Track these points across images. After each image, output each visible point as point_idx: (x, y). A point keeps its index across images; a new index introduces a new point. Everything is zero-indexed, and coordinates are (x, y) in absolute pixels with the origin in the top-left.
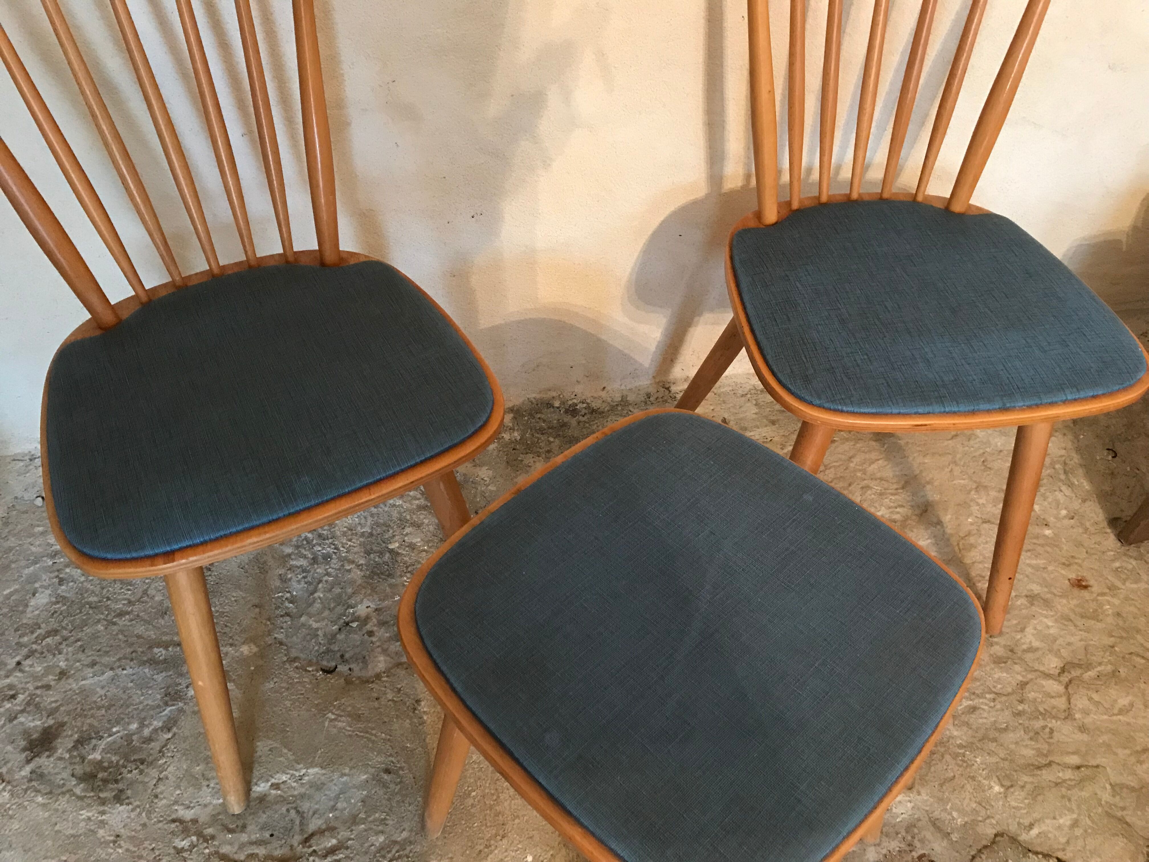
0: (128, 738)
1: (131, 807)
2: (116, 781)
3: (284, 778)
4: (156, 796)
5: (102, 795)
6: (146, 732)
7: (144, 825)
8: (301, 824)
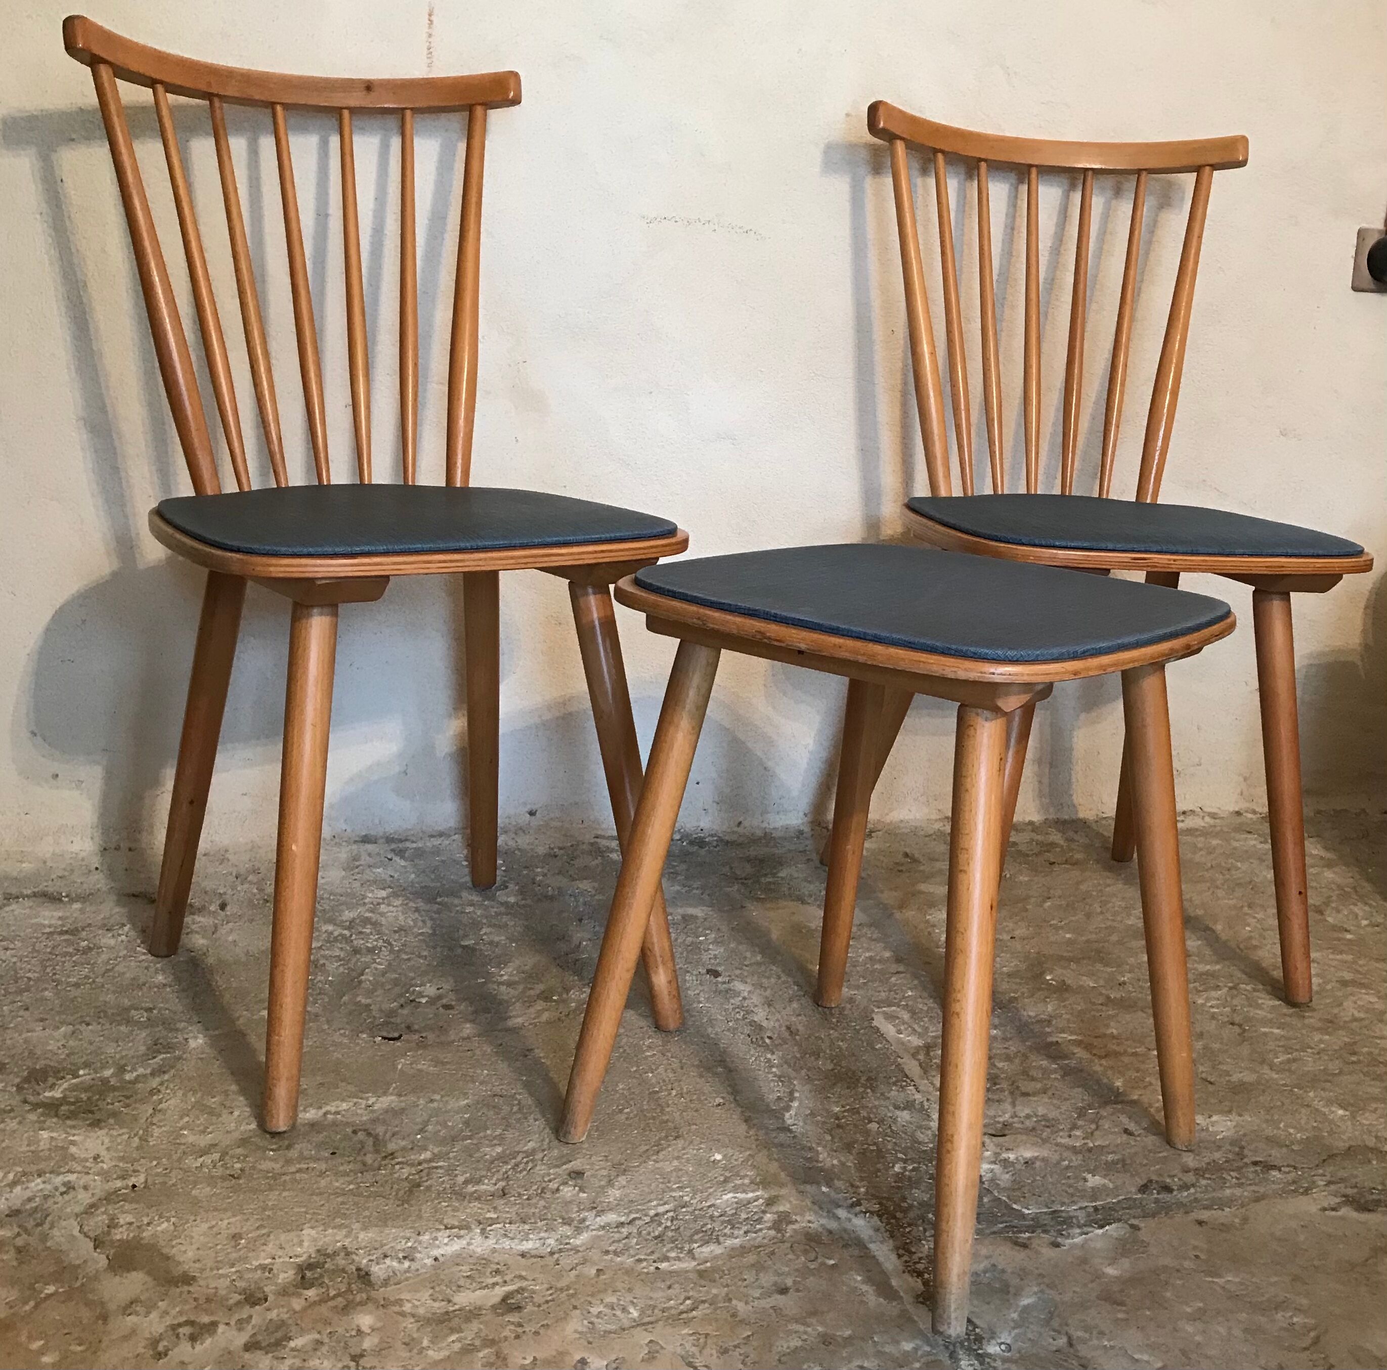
0: (104, 1080)
1: (114, 1133)
2: (91, 1112)
3: (345, 1106)
4: (153, 1124)
5: (70, 1122)
6: (129, 1076)
8: (377, 1145)
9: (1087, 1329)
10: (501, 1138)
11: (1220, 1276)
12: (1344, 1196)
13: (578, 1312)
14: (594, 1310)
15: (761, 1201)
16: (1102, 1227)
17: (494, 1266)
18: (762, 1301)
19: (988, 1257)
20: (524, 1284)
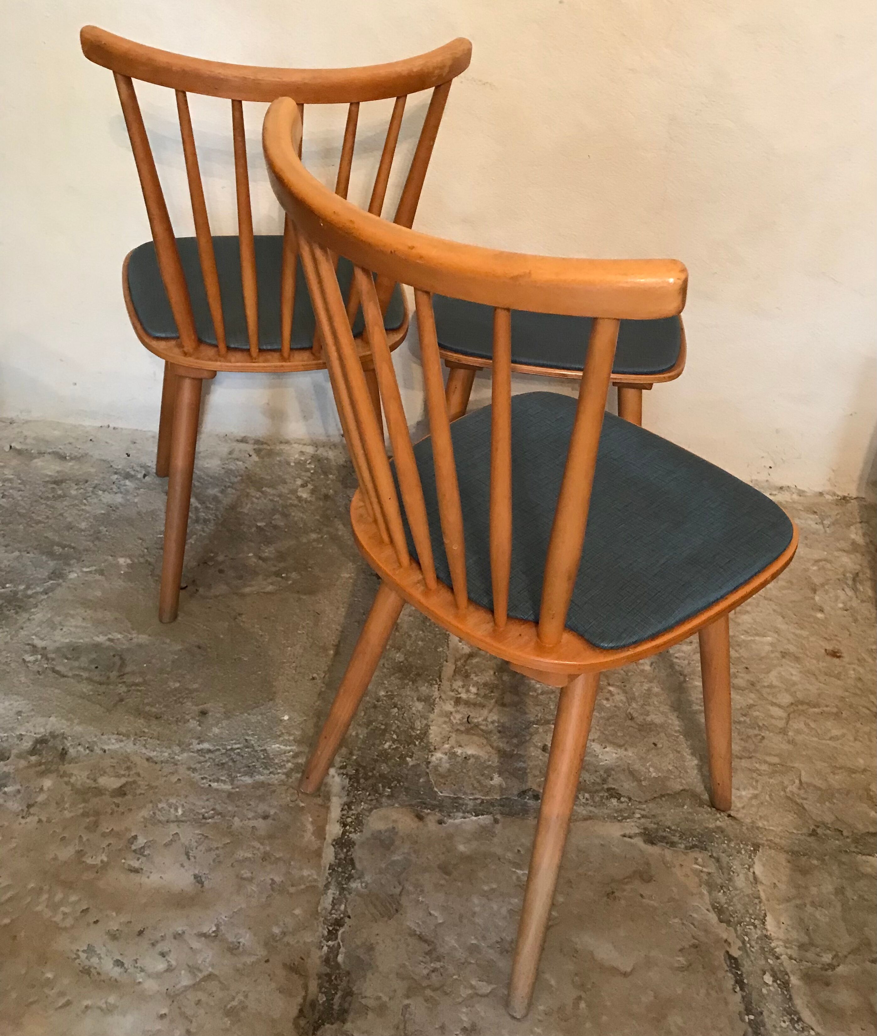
0: (16, 593)
3: (119, 636)
4: (22, 628)
6: (30, 592)
7: (6, 643)
8: (121, 666)
9: (416, 886)
11: (520, 868)
16: (476, 816)
17: (129, 764)
18: (251, 821)
19: (395, 821)
20: (137, 779)
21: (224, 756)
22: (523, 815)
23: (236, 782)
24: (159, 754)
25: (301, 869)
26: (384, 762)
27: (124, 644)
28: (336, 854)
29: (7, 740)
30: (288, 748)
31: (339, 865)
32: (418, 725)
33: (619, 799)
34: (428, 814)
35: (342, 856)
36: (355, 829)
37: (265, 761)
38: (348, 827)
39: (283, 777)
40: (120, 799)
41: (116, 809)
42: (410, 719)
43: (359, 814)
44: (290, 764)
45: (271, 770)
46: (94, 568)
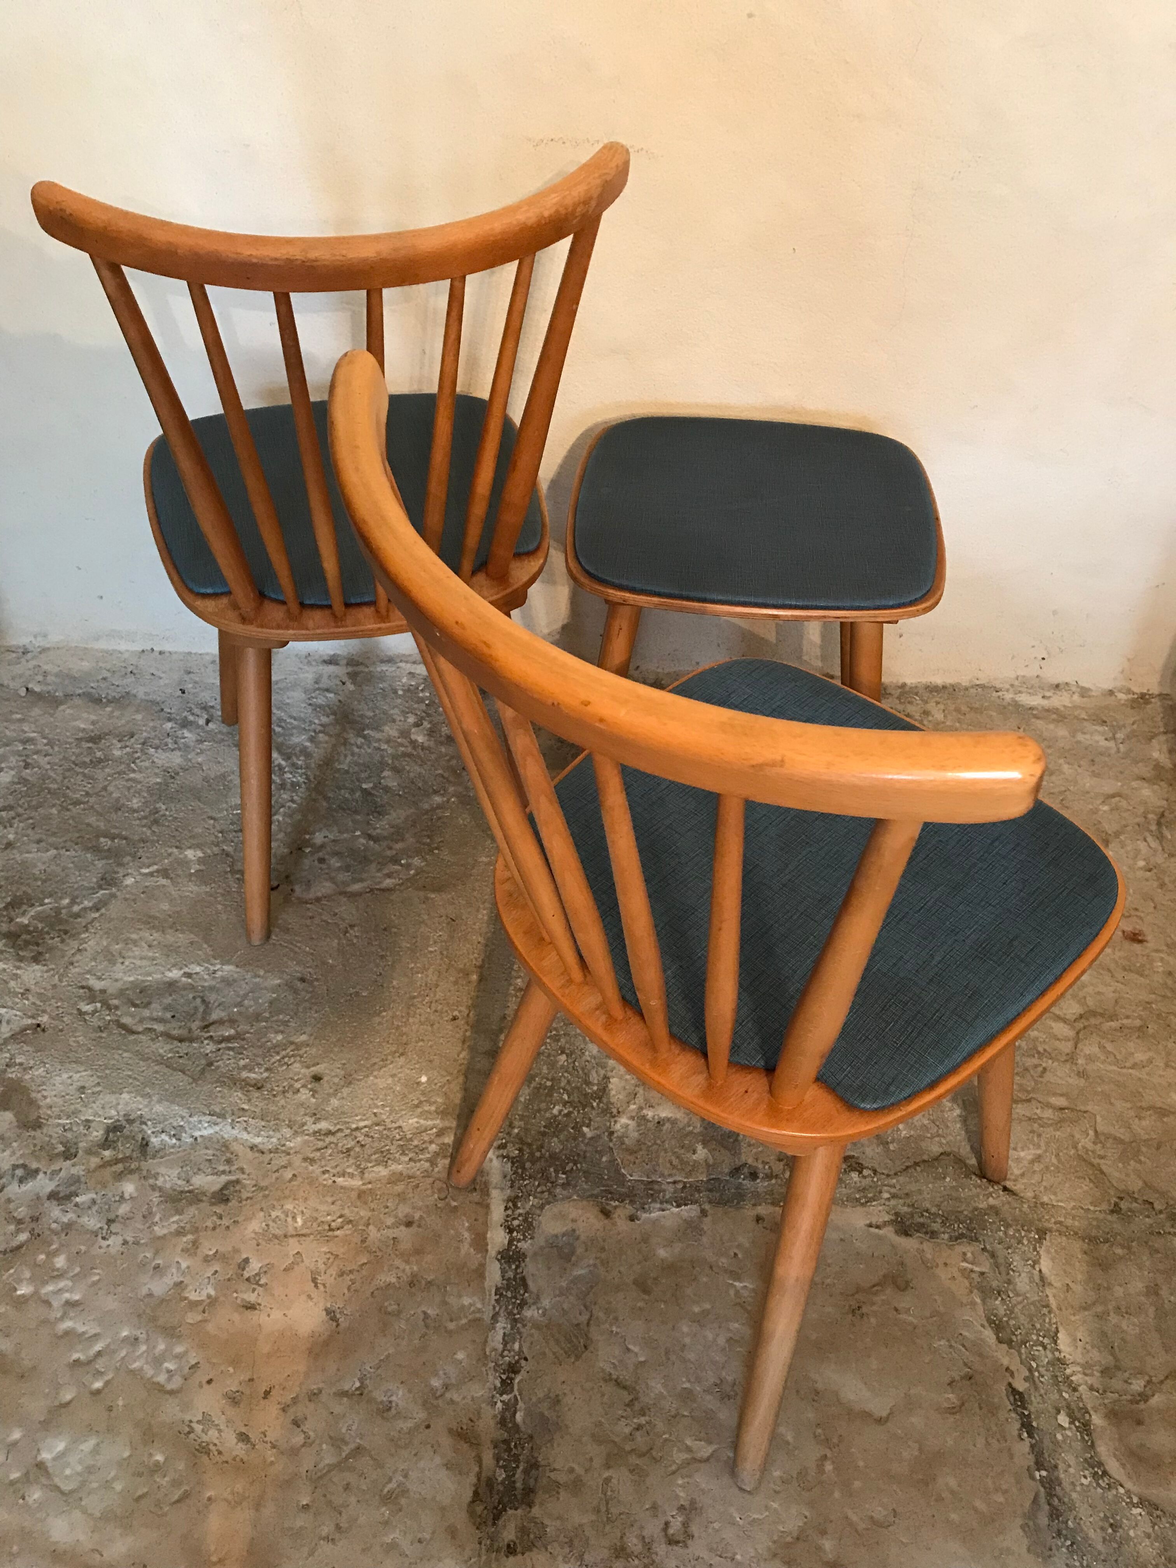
0: (58, 911)
1: (45, 968)
2: (38, 944)
3: (198, 969)
4: (72, 964)
5: (21, 953)
6: (76, 909)
7: (54, 986)
8: (205, 1012)
9: (607, 1311)
10: (286, 1023)
11: (739, 1279)
12: (897, 1214)
13: (262, 1214)
14: (274, 1214)
15: (435, 1130)
16: (678, 1206)
17: (228, 1155)
18: (391, 1231)
19: (574, 1221)
20: (241, 1176)
21: (349, 1139)
22: (738, 1203)
23: (366, 1175)
24: (266, 1140)
25: (460, 1296)
26: (554, 1135)
27: (205, 980)
28: (503, 1272)
29: (71, 1129)
30: (430, 1123)
31: (508, 1288)
32: (594, 1077)
33: (860, 1172)
34: (616, 1207)
35: (511, 1274)
36: (524, 1235)
37: (401, 1143)
38: (515, 1234)
39: (427, 1165)
40: (223, 1206)
41: (218, 1222)
42: (583, 1069)
43: (528, 1213)
44: (433, 1146)
45: (411, 1155)
46: (155, 867)
